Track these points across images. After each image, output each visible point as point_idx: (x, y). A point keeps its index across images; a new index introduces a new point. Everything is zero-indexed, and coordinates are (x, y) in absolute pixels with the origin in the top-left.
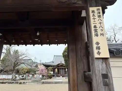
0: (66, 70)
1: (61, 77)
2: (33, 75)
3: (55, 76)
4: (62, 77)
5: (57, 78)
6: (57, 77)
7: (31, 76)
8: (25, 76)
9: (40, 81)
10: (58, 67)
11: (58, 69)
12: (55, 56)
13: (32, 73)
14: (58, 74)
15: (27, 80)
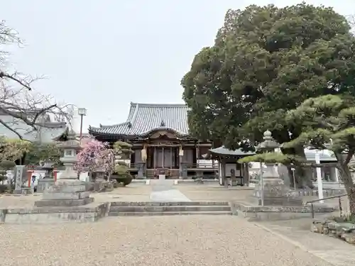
0: (181, 153)
1: (162, 177)
2: (49, 170)
3: (140, 173)
4: (167, 177)
5: (148, 181)
6: (148, 178)
7: (39, 174)
8: (12, 177)
9: (86, 202)
10: (151, 141)
11: (148, 149)
12: (133, 105)
13: (46, 165)
14: (148, 168)
15: (20, 192)
